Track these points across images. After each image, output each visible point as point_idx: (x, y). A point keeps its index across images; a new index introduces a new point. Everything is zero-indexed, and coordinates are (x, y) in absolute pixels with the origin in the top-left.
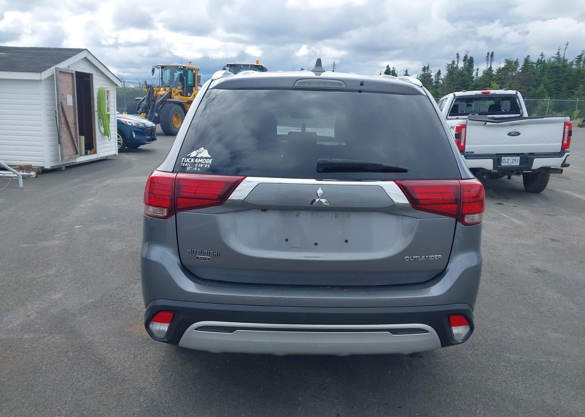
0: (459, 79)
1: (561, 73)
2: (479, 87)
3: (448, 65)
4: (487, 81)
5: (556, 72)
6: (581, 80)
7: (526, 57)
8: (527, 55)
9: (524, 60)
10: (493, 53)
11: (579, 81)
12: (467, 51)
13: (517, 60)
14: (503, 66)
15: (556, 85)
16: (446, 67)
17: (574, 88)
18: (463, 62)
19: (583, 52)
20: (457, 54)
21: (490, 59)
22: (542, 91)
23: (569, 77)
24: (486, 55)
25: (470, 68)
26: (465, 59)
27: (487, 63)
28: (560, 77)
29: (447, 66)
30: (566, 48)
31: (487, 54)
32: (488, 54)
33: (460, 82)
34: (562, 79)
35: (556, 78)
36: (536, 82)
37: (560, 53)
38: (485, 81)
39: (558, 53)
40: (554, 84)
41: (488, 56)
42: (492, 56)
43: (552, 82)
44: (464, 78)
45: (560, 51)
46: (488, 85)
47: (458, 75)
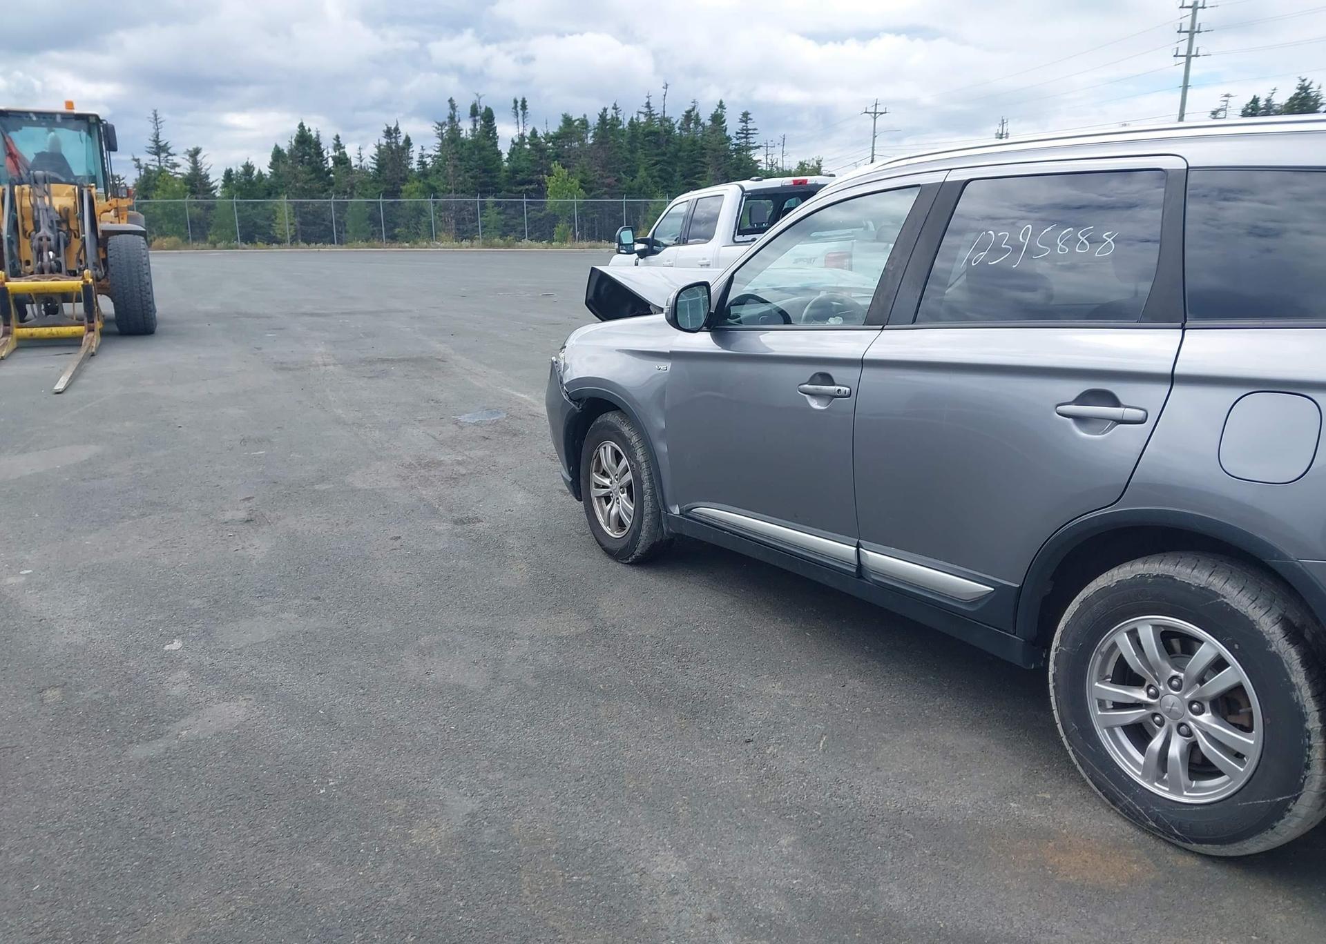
0: (474, 156)
1: (664, 145)
2: (521, 173)
3: (439, 124)
4: (535, 161)
5: (654, 143)
6: (702, 159)
7: (600, 111)
8: (603, 107)
9: (598, 116)
10: (524, 101)
11: (698, 161)
12: (477, 95)
13: (585, 116)
14: (556, 130)
15: (661, 170)
16: (434, 129)
17: (695, 175)
18: (470, 117)
19: (693, 104)
20: (451, 100)
21: (520, 112)
22: (644, 181)
23: (681, 154)
24: (513, 105)
25: (488, 133)
26: (474, 112)
27: (516, 121)
28: (664, 154)
29: (436, 128)
30: (665, 96)
31: (513, 101)
32: (516, 102)
33: (479, 162)
34: (669, 158)
35: (657, 155)
36: (627, 164)
37: (651, 105)
38: (531, 161)
39: (648, 105)
40: (658, 167)
41: (516, 107)
42: (524, 107)
43: (654, 165)
44: (484, 153)
45: (650, 101)
46: (539, 169)
47: (471, 146)
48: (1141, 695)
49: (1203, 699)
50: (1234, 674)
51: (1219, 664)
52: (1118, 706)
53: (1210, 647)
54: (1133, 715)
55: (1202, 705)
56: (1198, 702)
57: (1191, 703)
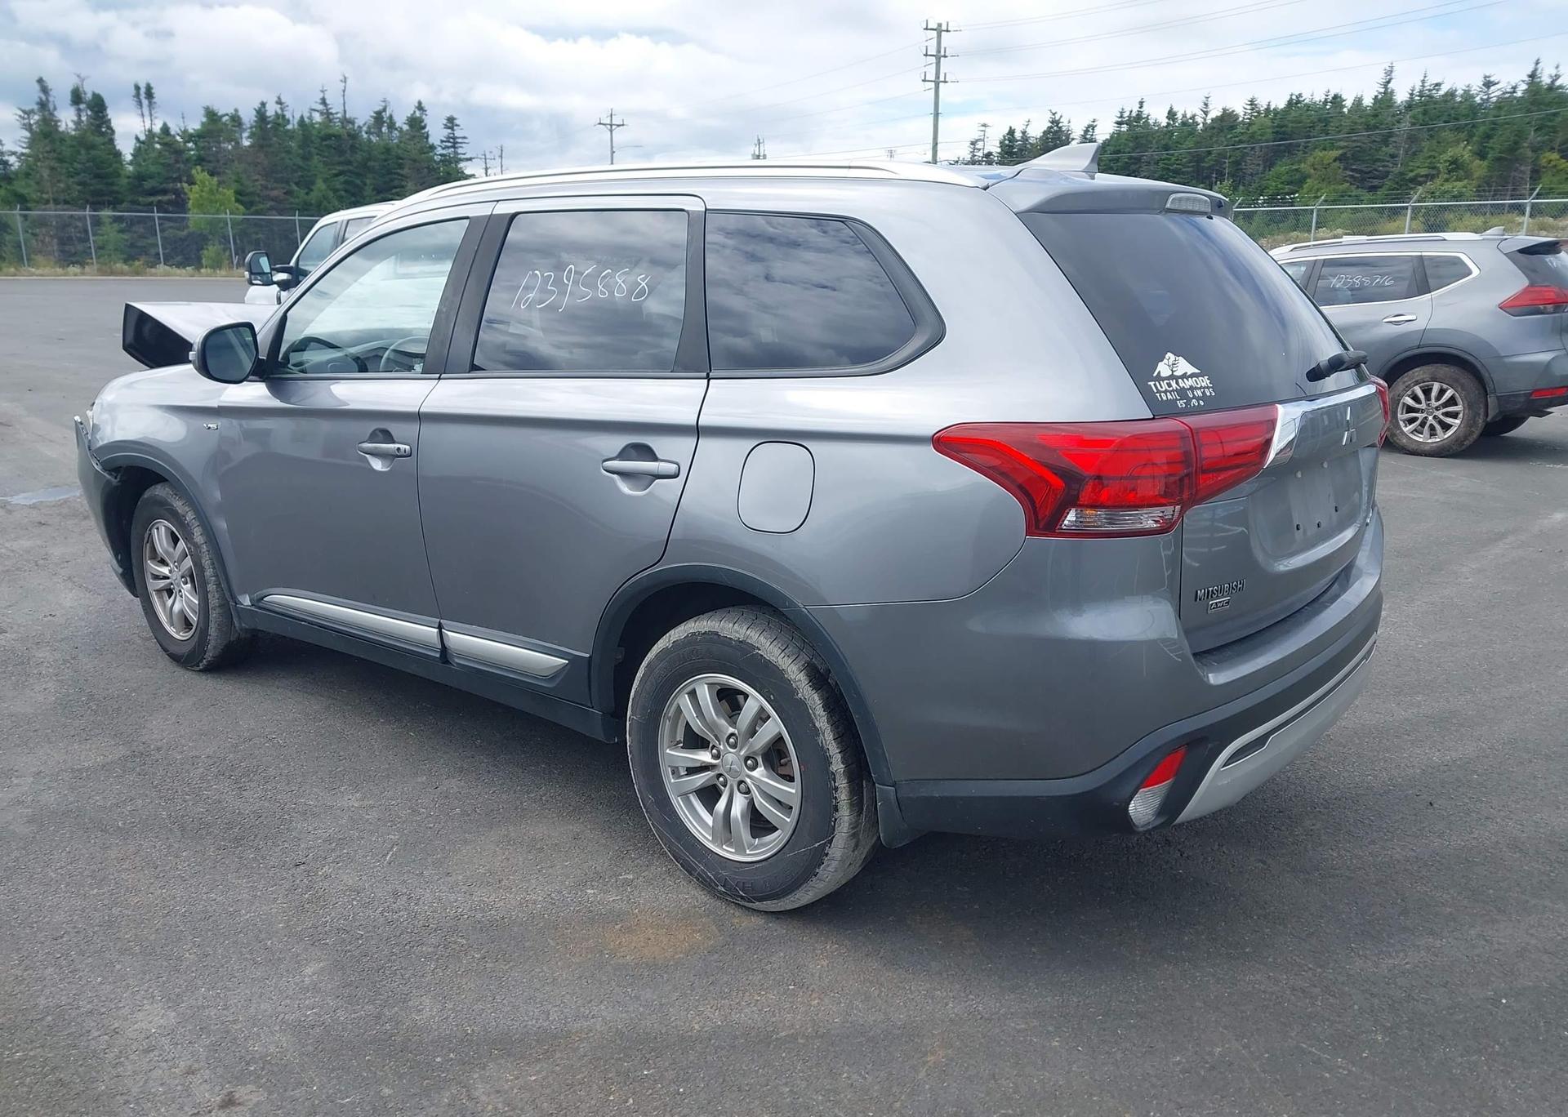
0: (79, 157)
1: (349, 152)
2: (150, 180)
3: (24, 112)
4: (169, 165)
5: (335, 149)
6: (398, 171)
7: (257, 105)
8: (260, 101)
9: (255, 113)
10: (149, 89)
11: (395, 173)
12: (78, 76)
13: (236, 110)
14: (198, 127)
15: (346, 182)
16: (17, 118)
17: (391, 190)
18: (72, 105)
19: (383, 104)
20: (40, 81)
21: (145, 102)
22: (323, 196)
23: (369, 164)
24: (133, 92)
25: (100, 126)
26: (77, 97)
27: (140, 112)
28: (349, 163)
29: (20, 116)
30: (344, 91)
31: (133, 88)
32: (137, 88)
33: (88, 165)
34: (356, 168)
35: (340, 163)
36: (300, 173)
37: (328, 102)
38: (163, 164)
39: (324, 102)
40: (342, 178)
41: (138, 95)
42: (149, 94)
43: (336, 175)
44: (93, 152)
45: (326, 97)
46: (174, 176)
47: (74, 143)
48: (705, 757)
49: (754, 753)
50: (774, 726)
51: (762, 717)
52: (692, 771)
53: (755, 702)
54: (700, 779)
55: (756, 760)
56: (753, 758)
57: (747, 758)
